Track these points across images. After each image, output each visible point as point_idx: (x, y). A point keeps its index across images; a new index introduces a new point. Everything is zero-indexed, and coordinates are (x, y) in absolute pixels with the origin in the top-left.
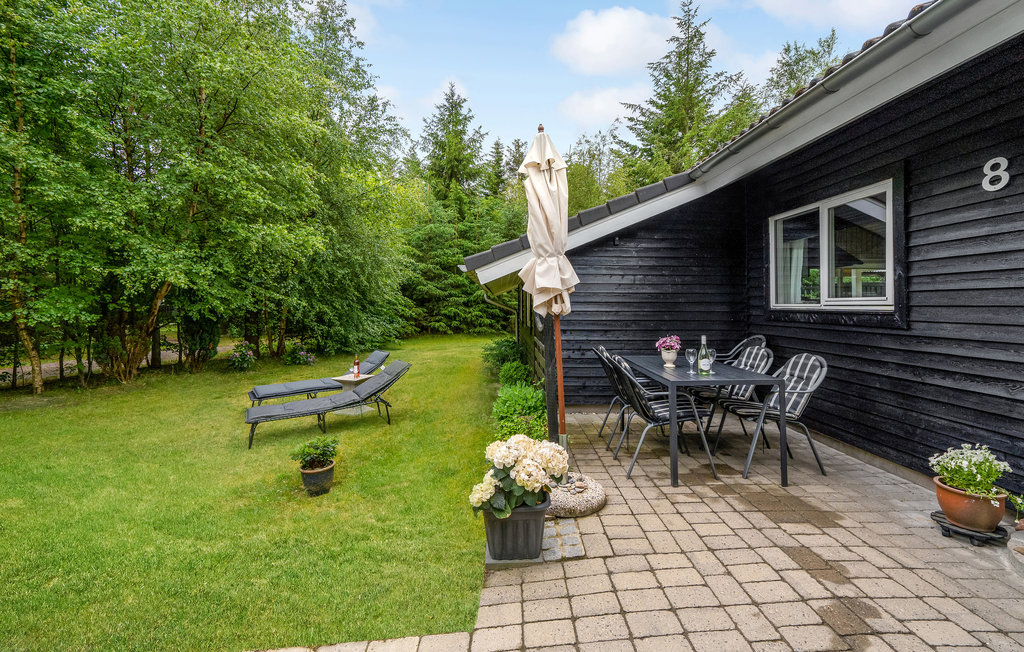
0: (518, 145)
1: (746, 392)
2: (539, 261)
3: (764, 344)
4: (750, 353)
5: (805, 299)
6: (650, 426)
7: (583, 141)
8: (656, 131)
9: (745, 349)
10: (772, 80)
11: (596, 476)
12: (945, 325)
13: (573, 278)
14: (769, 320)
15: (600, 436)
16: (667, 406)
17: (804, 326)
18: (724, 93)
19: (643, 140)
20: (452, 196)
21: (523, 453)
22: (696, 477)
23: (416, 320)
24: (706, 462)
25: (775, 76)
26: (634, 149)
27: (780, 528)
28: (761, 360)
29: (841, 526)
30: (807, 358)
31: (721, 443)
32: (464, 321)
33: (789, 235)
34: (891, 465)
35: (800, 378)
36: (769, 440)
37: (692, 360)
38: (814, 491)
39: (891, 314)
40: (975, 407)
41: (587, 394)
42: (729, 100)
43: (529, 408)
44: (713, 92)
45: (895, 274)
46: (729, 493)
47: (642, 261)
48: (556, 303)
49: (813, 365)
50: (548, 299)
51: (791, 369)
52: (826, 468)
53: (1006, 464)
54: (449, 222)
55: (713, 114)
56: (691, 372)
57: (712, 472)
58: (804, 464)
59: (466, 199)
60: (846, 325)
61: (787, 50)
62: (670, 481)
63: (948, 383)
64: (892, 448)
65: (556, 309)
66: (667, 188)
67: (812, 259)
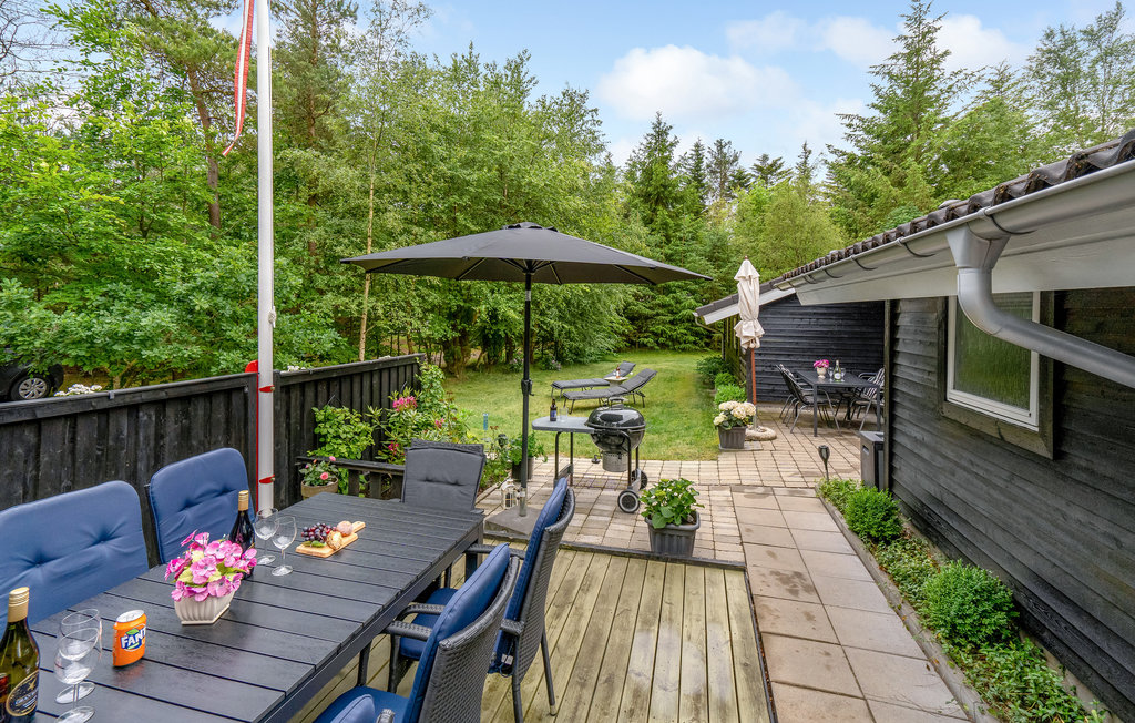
0: (720, 145)
2: (745, 326)
11: (771, 426)
18: (962, 95)
19: (862, 147)
20: (659, 220)
21: (737, 406)
23: (627, 336)
26: (852, 158)
32: (670, 338)
37: (832, 373)
48: (752, 343)
50: (748, 341)
55: (949, 115)
56: (832, 380)
61: (1050, 35)
65: (752, 346)
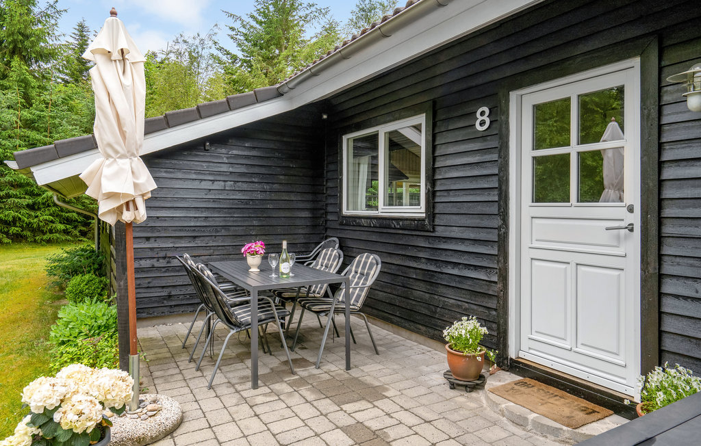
1: (320, 290)
2: (107, 162)
3: (337, 245)
4: (326, 254)
5: (369, 207)
6: (233, 332)
7: (180, 40)
8: (255, 45)
9: (323, 250)
10: (352, 20)
11: (175, 392)
12: (454, 228)
13: (147, 182)
14: (341, 224)
15: (184, 347)
16: (249, 311)
17: (367, 229)
18: (315, 22)
19: (243, 50)
20: (13, 76)
21: (73, 388)
22: (276, 375)
24: (284, 358)
25: (354, 17)
26: (234, 58)
27: (342, 410)
28: (334, 260)
29: (387, 397)
30: (368, 258)
31: (298, 339)
32: (28, 227)
33: (358, 152)
34: (421, 338)
35: (362, 274)
36: (338, 329)
37: (274, 264)
38: (370, 370)
39: (423, 220)
40: (470, 288)
41: (173, 303)
42: (319, 30)
43: (99, 327)
44: (305, 19)
45: (426, 189)
46: (303, 385)
47: (232, 167)
48: (128, 209)
49: (371, 263)
50: (117, 205)
51: (356, 267)
52: (379, 348)
53: (485, 328)
54: (9, 107)
55: (305, 39)
56: (274, 275)
57: (289, 368)
58: (364, 347)
59: (34, 83)
60: (395, 228)
62: (250, 383)
63: (455, 272)
64: (422, 325)
65: (127, 216)
66: (258, 99)
67: (374, 174)
